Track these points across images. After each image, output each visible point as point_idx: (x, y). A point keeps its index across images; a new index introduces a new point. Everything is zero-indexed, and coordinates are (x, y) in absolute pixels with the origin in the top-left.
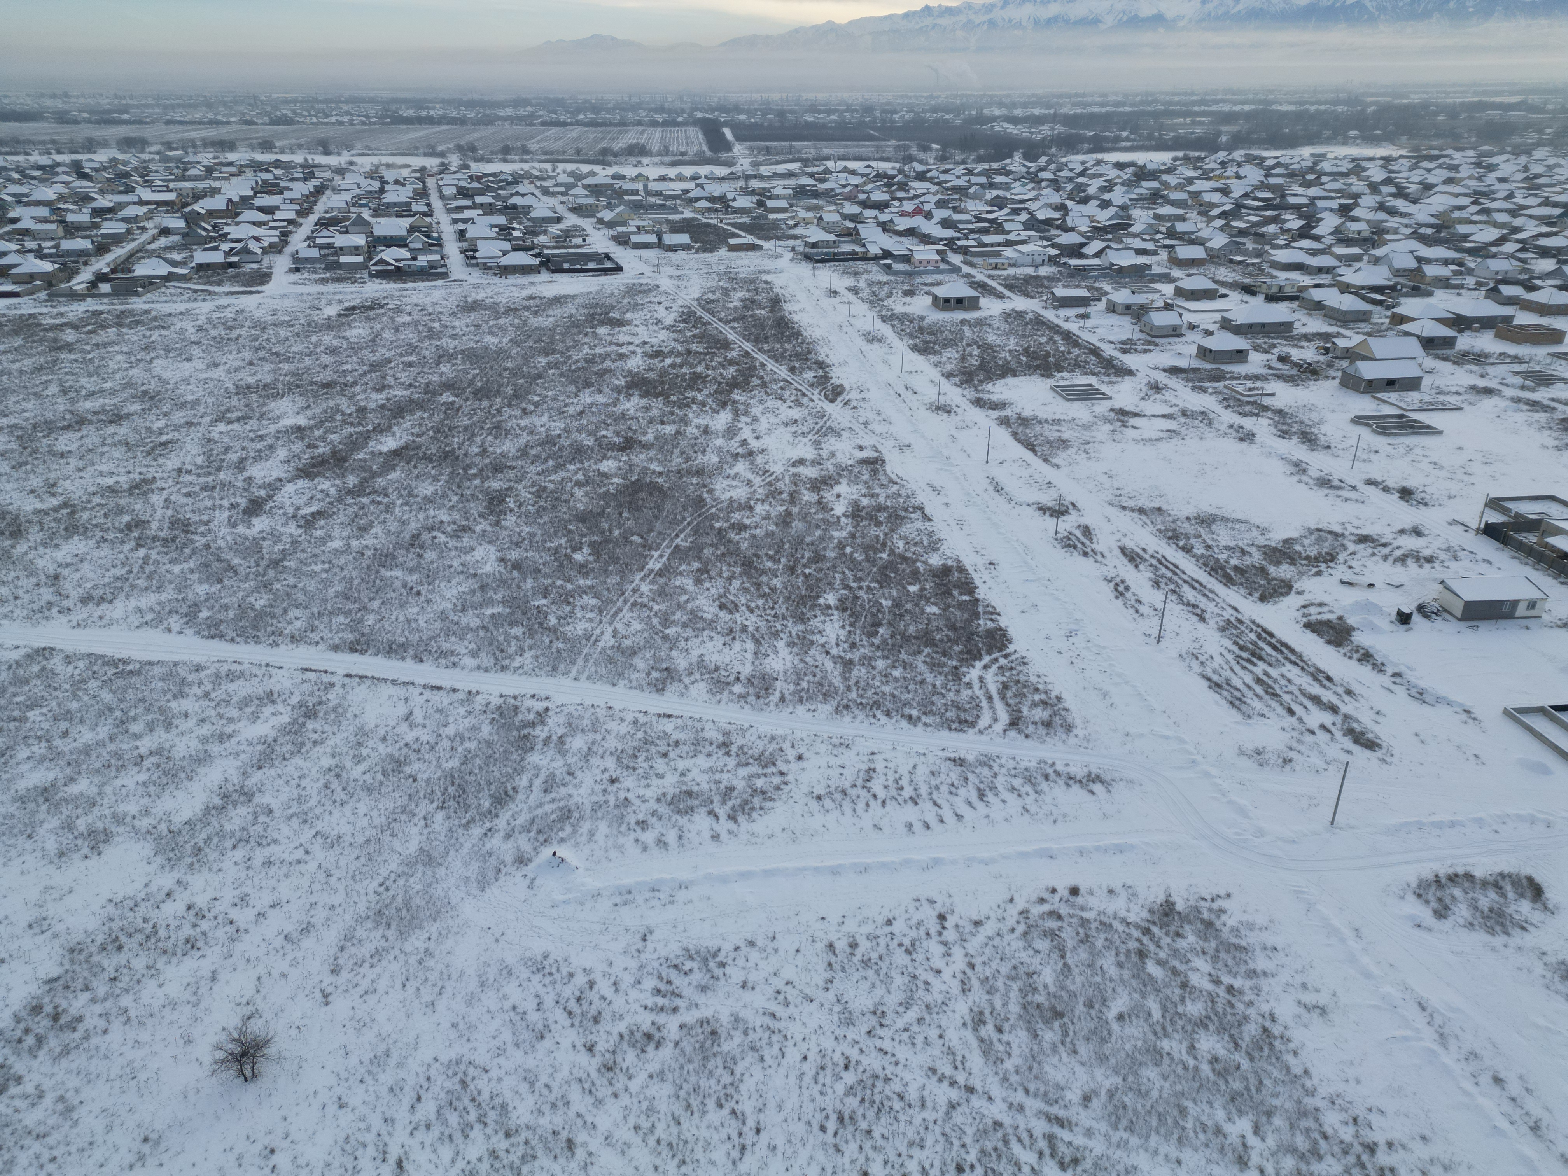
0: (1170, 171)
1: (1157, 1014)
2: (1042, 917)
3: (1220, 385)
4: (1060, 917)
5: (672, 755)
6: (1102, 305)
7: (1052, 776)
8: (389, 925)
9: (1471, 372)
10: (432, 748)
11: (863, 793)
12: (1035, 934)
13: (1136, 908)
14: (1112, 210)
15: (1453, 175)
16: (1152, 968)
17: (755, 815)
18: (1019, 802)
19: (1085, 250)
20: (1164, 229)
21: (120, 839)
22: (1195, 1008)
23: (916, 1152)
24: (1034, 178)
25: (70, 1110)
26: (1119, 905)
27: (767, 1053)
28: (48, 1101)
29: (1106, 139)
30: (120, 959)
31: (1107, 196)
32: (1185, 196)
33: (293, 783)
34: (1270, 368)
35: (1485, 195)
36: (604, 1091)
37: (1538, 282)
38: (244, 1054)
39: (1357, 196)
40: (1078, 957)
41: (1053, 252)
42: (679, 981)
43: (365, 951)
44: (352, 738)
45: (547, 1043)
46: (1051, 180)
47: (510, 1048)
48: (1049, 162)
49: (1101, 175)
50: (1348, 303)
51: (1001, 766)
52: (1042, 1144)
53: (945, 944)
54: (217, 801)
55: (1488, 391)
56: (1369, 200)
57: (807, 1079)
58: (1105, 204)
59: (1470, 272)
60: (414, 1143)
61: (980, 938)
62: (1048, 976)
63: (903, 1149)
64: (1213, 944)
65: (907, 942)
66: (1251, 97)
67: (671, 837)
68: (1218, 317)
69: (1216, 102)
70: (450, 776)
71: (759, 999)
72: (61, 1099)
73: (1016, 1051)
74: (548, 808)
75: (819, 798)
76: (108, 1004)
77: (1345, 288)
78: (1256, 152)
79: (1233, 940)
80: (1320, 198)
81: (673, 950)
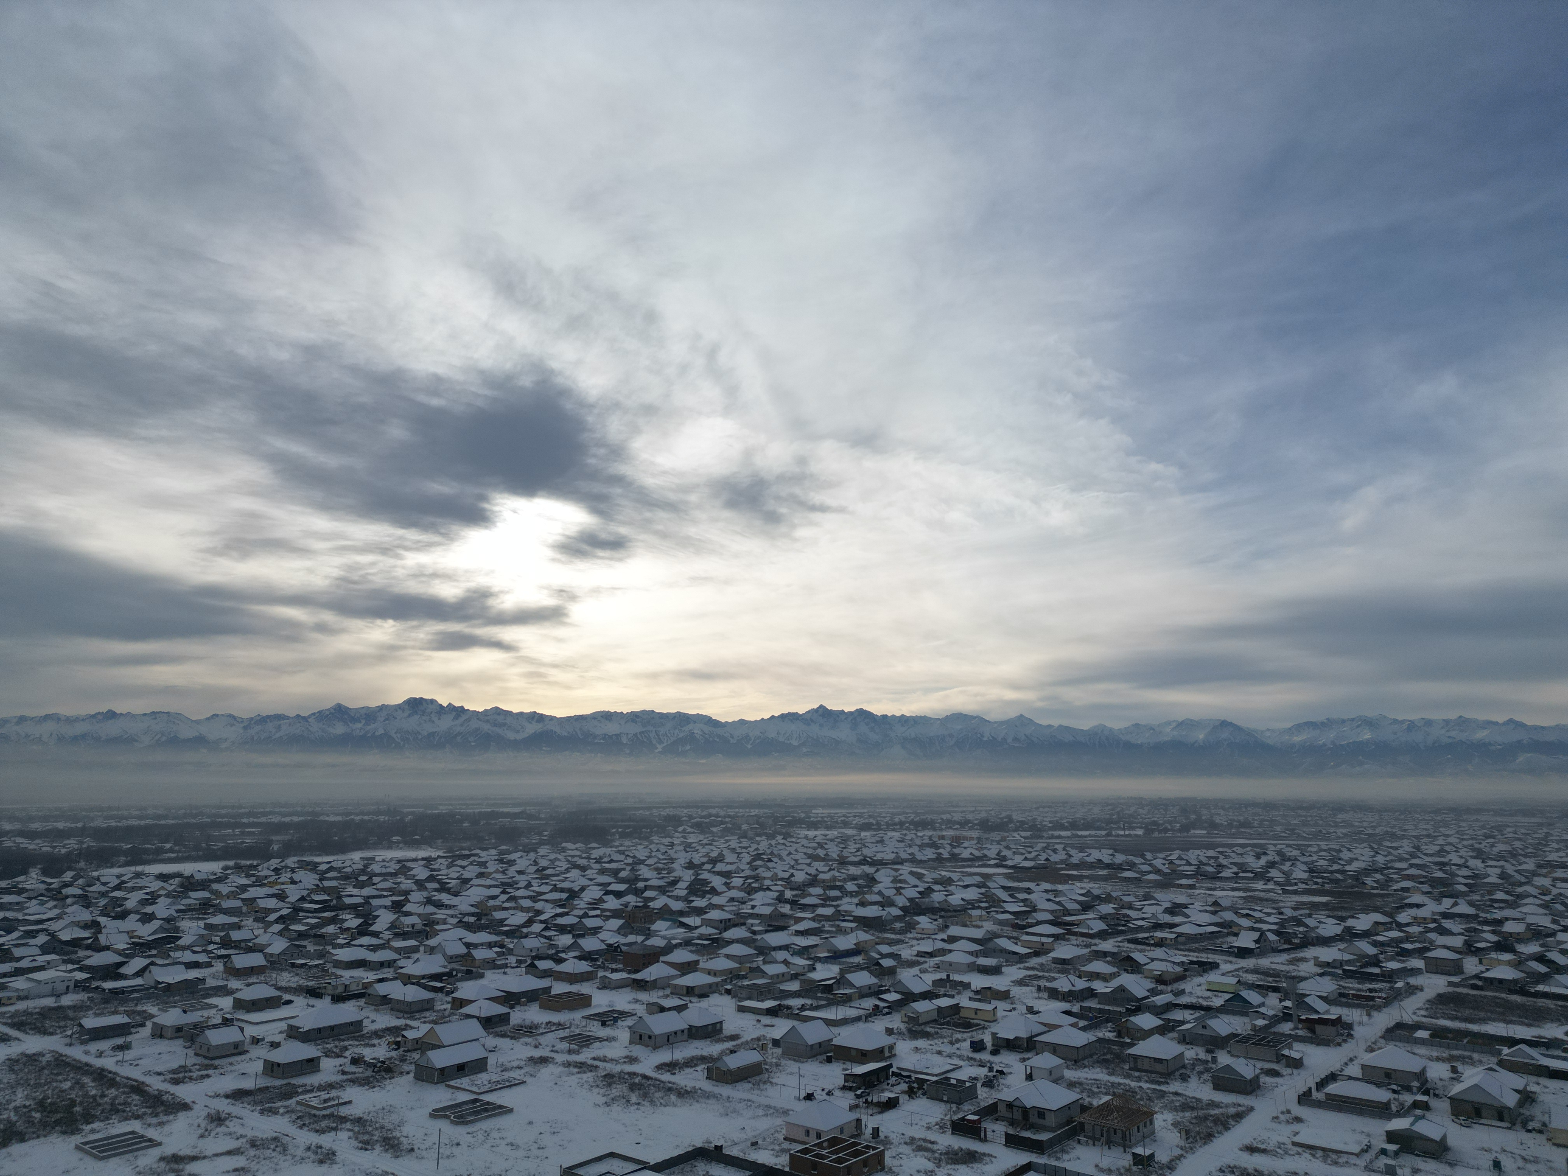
0: (220, 880)
3: (292, 1102)
6: (146, 1031)
9: (527, 1044)
14: (155, 924)
15: (483, 870)
19: (123, 970)
20: (218, 939)
24: (57, 896)
29: (146, 851)
31: (149, 909)
32: (239, 903)
34: (344, 1073)
35: (510, 885)
37: (563, 955)
39: (407, 893)
41: (81, 976)
46: (80, 896)
48: (76, 878)
49: (141, 888)
50: (412, 994)
55: (544, 1060)
56: (417, 896)
58: (147, 918)
59: (511, 952)
66: (299, 809)
68: (283, 1026)
69: (264, 814)
77: (408, 980)
78: (308, 859)
80: (374, 897)
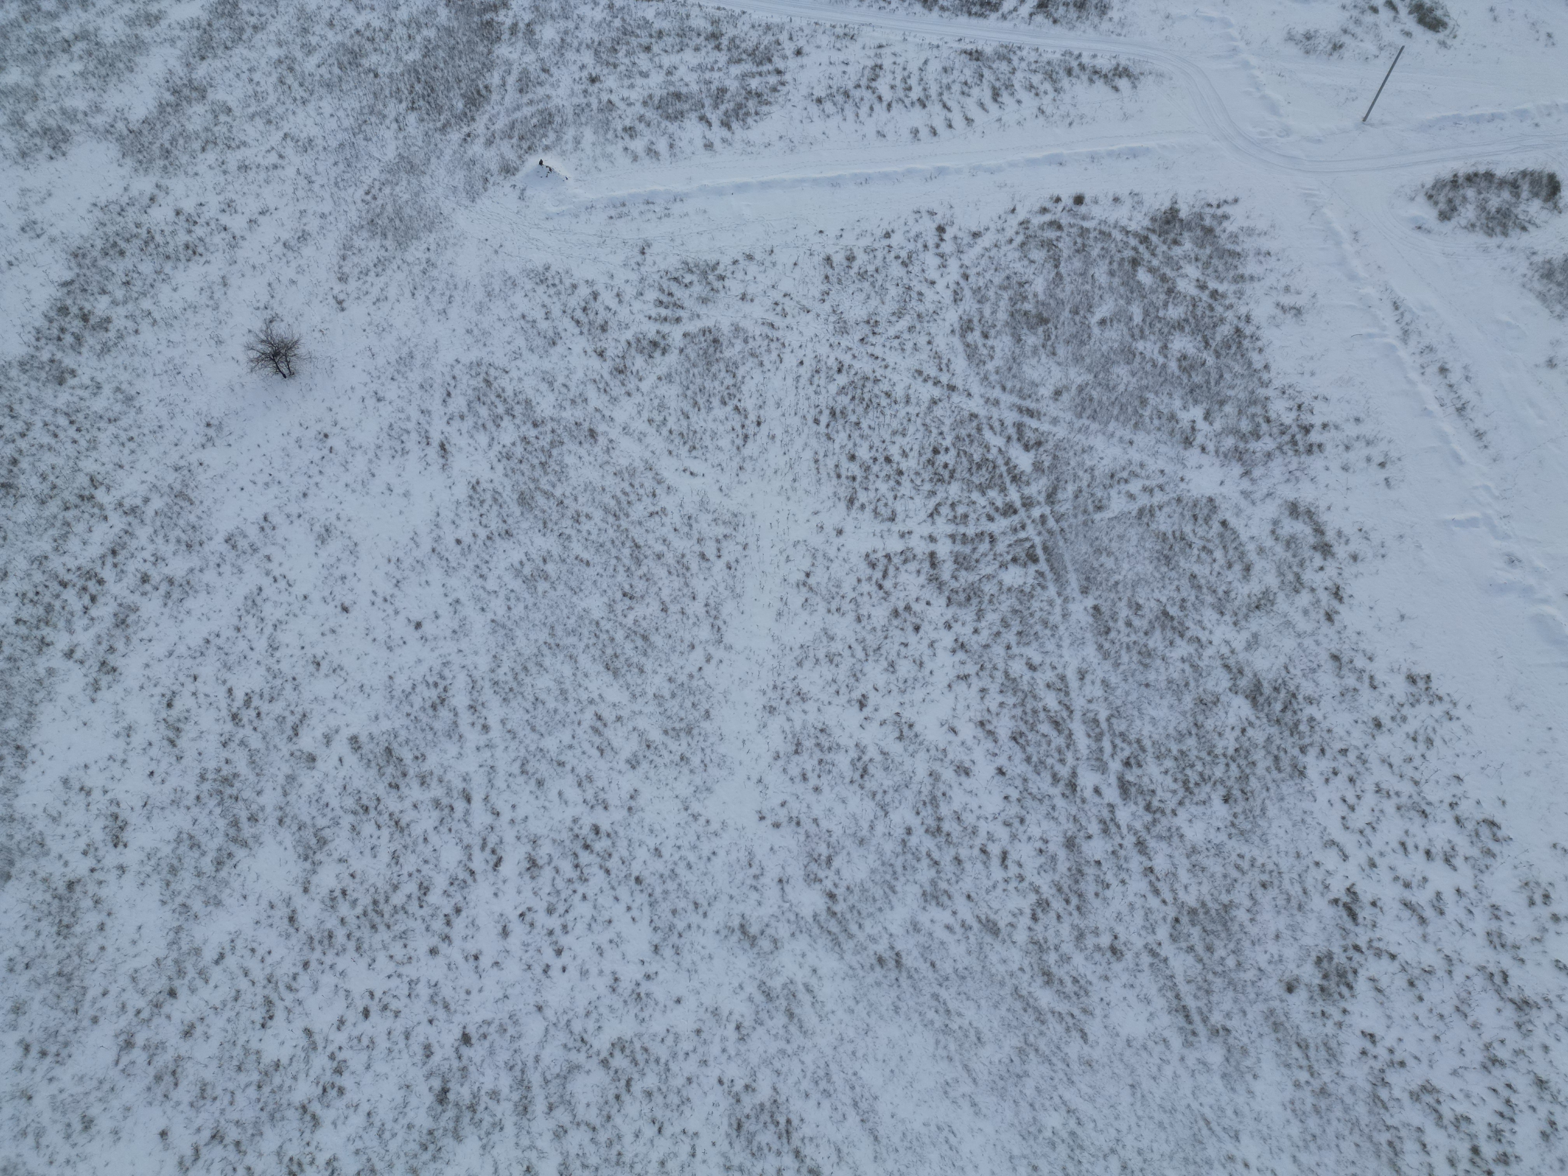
1: (1138, 319)
2: (1042, 227)
4: (1060, 227)
5: (655, 49)
7: (1076, 70)
8: (385, 236)
10: (387, 37)
11: (868, 95)
12: (1032, 244)
13: (1139, 216)
16: (1143, 276)
17: (750, 120)
18: (1036, 103)
21: (80, 138)
22: (1175, 312)
23: (898, 439)
25: (129, 400)
26: (1121, 214)
27: (766, 359)
28: (107, 390)
30: (127, 263)
33: (244, 76)
36: (617, 390)
38: (276, 354)
40: (1071, 266)
42: (679, 293)
43: (368, 259)
44: (294, 23)
45: (560, 349)
47: (526, 353)
51: (1022, 59)
52: (1012, 431)
53: (942, 256)
54: (168, 97)
57: (803, 381)
60: (451, 430)
61: (978, 249)
62: (1039, 286)
63: (887, 437)
64: (1208, 251)
65: (904, 254)
67: (662, 146)
70: (413, 70)
71: (758, 310)
72: (118, 389)
73: (998, 354)
74: (527, 111)
75: (819, 101)
76: (130, 306)
79: (1229, 246)
81: (672, 263)
